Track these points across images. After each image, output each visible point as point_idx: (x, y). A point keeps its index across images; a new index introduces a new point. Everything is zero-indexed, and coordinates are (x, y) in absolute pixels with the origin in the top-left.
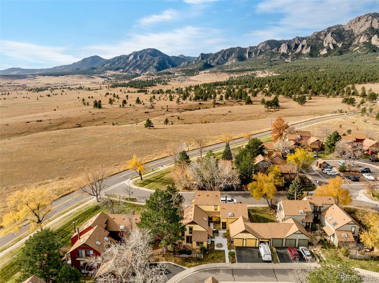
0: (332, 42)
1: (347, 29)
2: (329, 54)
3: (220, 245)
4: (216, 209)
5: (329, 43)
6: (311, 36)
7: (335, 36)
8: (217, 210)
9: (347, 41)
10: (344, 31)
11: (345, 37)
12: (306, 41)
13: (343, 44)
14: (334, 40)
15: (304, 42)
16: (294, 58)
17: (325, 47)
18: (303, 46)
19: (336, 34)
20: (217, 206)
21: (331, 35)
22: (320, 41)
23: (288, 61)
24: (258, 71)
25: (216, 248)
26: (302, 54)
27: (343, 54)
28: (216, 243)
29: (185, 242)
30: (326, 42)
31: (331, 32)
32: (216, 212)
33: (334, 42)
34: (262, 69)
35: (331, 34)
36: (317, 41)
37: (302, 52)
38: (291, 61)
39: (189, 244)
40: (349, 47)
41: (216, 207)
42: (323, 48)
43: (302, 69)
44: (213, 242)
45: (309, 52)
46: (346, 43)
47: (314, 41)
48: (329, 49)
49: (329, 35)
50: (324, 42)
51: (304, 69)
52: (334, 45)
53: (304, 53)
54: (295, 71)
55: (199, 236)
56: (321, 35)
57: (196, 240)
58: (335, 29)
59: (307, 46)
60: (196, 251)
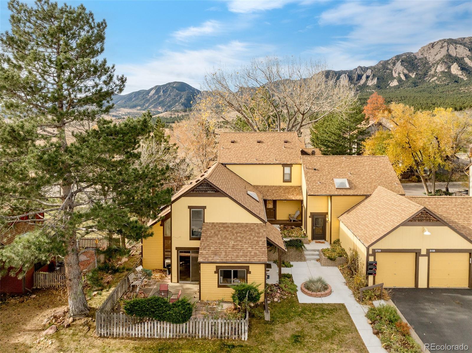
0: (403, 72)
1: (420, 56)
2: (401, 86)
4: (287, 178)
5: (399, 73)
6: (377, 65)
7: (405, 64)
8: (290, 181)
9: (421, 71)
10: (416, 59)
11: (419, 66)
12: (370, 70)
13: (417, 74)
14: (405, 69)
15: (369, 72)
16: (358, 91)
17: (395, 78)
18: (368, 77)
19: (407, 62)
20: (290, 165)
21: (400, 63)
22: (388, 71)
25: (303, 298)
26: (368, 86)
27: (417, 86)
28: (299, 280)
29: (175, 279)
30: (396, 72)
31: (400, 60)
32: (287, 188)
33: (406, 71)
36: (385, 70)
37: (367, 84)
39: (191, 287)
40: (424, 78)
41: (287, 170)
42: (393, 78)
44: (289, 276)
45: (376, 83)
46: (420, 73)
47: (381, 71)
50: (393, 72)
52: (406, 75)
53: (370, 84)
55: (232, 243)
56: (389, 64)
57: (217, 259)
58: (405, 57)
59: (373, 77)
60: (219, 309)
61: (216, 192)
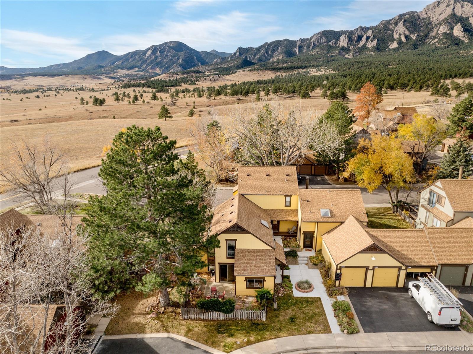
0: (404, 33)
1: (423, 16)
2: (400, 48)
3: (306, 285)
4: (288, 204)
5: (400, 35)
6: (378, 25)
7: (408, 25)
8: (290, 206)
9: (423, 32)
10: (419, 18)
11: (421, 26)
12: (371, 31)
13: (418, 35)
14: (407, 30)
15: (369, 33)
16: (357, 53)
17: (395, 40)
18: (368, 38)
19: (409, 22)
20: (290, 196)
21: (403, 23)
22: (389, 32)
23: (349, 57)
24: (312, 68)
25: (297, 293)
26: (367, 48)
27: (417, 48)
29: (218, 280)
30: (397, 33)
31: (403, 20)
32: (287, 211)
33: (407, 33)
34: (316, 67)
36: (385, 31)
37: (367, 46)
38: (352, 57)
39: (229, 286)
40: (425, 40)
41: (288, 199)
42: (393, 40)
43: (367, 66)
45: (375, 45)
46: (422, 34)
47: (382, 31)
48: (400, 42)
49: (401, 24)
50: (394, 33)
51: (370, 65)
52: (407, 37)
53: (369, 46)
54: (358, 68)
55: (254, 263)
56: (391, 24)
57: (246, 273)
58: (408, 16)
59: (373, 38)
60: (247, 301)
61: (243, 231)
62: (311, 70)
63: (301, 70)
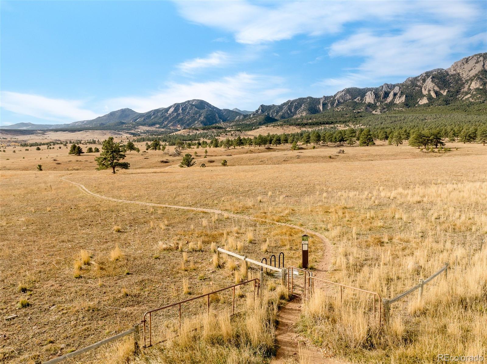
0: (434, 89)
1: (452, 72)
2: (431, 104)
5: (429, 91)
6: (405, 82)
7: (436, 81)
9: (453, 87)
10: (448, 75)
11: (451, 82)
12: (398, 87)
13: (448, 91)
14: (436, 86)
15: (397, 89)
16: (385, 109)
17: (424, 96)
18: (395, 95)
19: (438, 79)
21: (431, 80)
22: (417, 88)
23: (376, 113)
24: (339, 124)
26: (395, 104)
27: (449, 104)
30: (425, 89)
31: (431, 77)
33: (436, 89)
34: (344, 122)
35: (431, 78)
36: (413, 87)
37: (395, 102)
38: (380, 113)
40: (457, 95)
42: (422, 96)
43: (400, 120)
45: (404, 101)
46: (452, 90)
47: (409, 88)
48: (430, 98)
49: (429, 80)
50: (423, 89)
51: (404, 119)
52: (436, 93)
53: (398, 102)
54: (392, 123)
56: (419, 80)
58: (436, 73)
59: (401, 95)
62: (339, 125)
63: (328, 125)
